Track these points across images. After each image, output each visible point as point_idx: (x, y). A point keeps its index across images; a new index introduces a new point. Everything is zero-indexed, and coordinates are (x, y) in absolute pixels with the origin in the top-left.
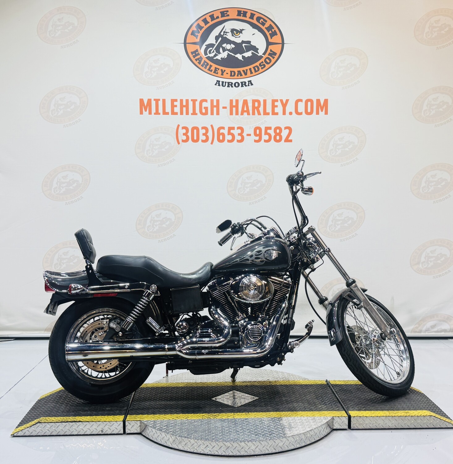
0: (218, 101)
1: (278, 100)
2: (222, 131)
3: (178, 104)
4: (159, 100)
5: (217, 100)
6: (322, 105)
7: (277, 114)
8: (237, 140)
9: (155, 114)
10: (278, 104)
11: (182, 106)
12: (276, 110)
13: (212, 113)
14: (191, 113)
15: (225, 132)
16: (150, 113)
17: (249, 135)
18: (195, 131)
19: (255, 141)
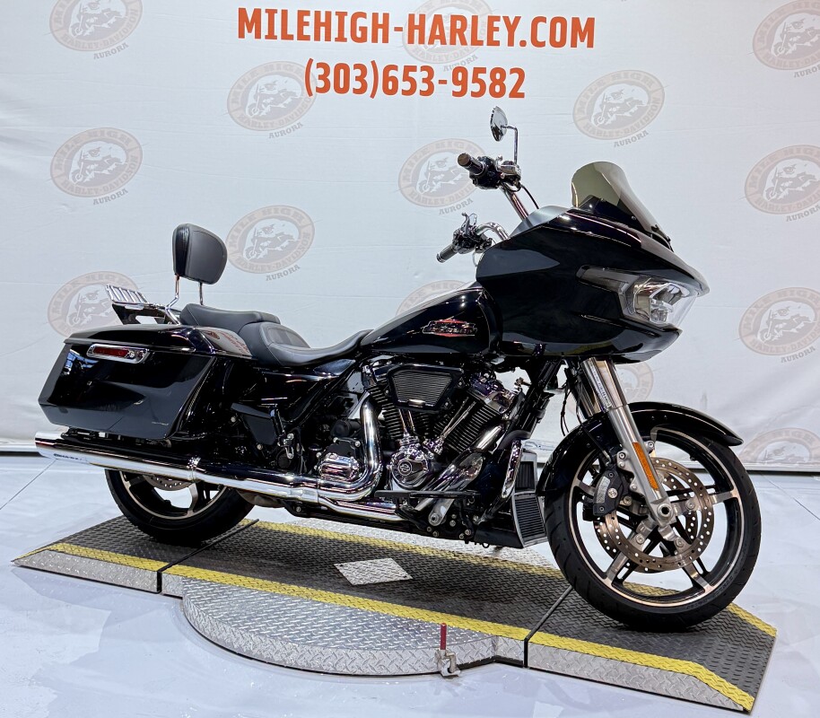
0: (386, 16)
1: (499, 17)
2: (392, 73)
3: (310, 19)
4: (275, 11)
5: (384, 14)
6: (583, 28)
7: (497, 43)
8: (420, 90)
9: (267, 37)
11: (318, 24)
12: (496, 36)
13: (375, 40)
14: (336, 38)
15: (399, 74)
16: (258, 36)
17: (443, 82)
18: (342, 71)
19: (455, 94)
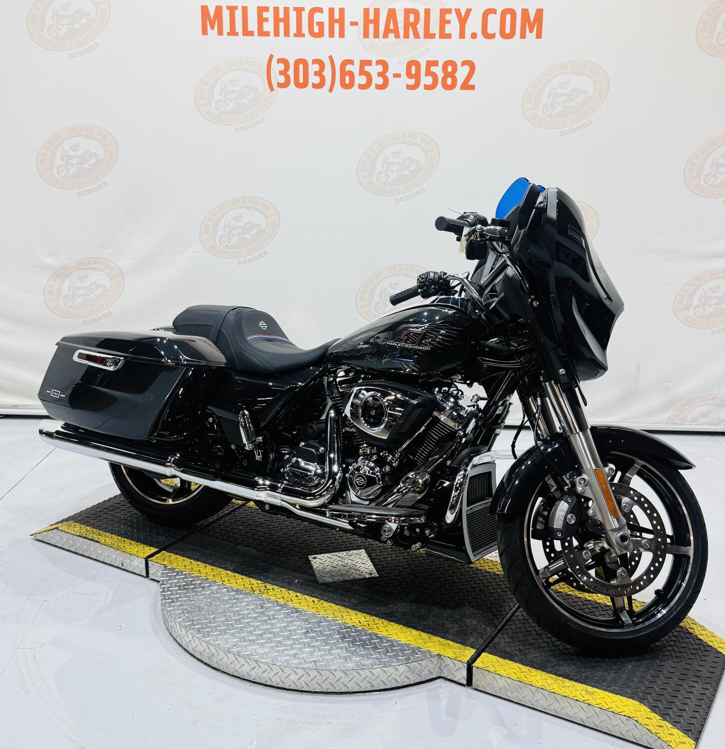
0: (342, 11)
1: (451, 9)
2: (349, 68)
3: (269, 15)
4: (236, 8)
5: (340, 9)
6: (532, 19)
7: (449, 36)
8: (376, 84)
9: (229, 34)
10: (452, 17)
11: (277, 20)
12: (448, 29)
13: (331, 35)
14: (294, 34)
15: (355, 69)
16: (220, 32)
17: (397, 76)
18: (301, 67)
19: (409, 87)
